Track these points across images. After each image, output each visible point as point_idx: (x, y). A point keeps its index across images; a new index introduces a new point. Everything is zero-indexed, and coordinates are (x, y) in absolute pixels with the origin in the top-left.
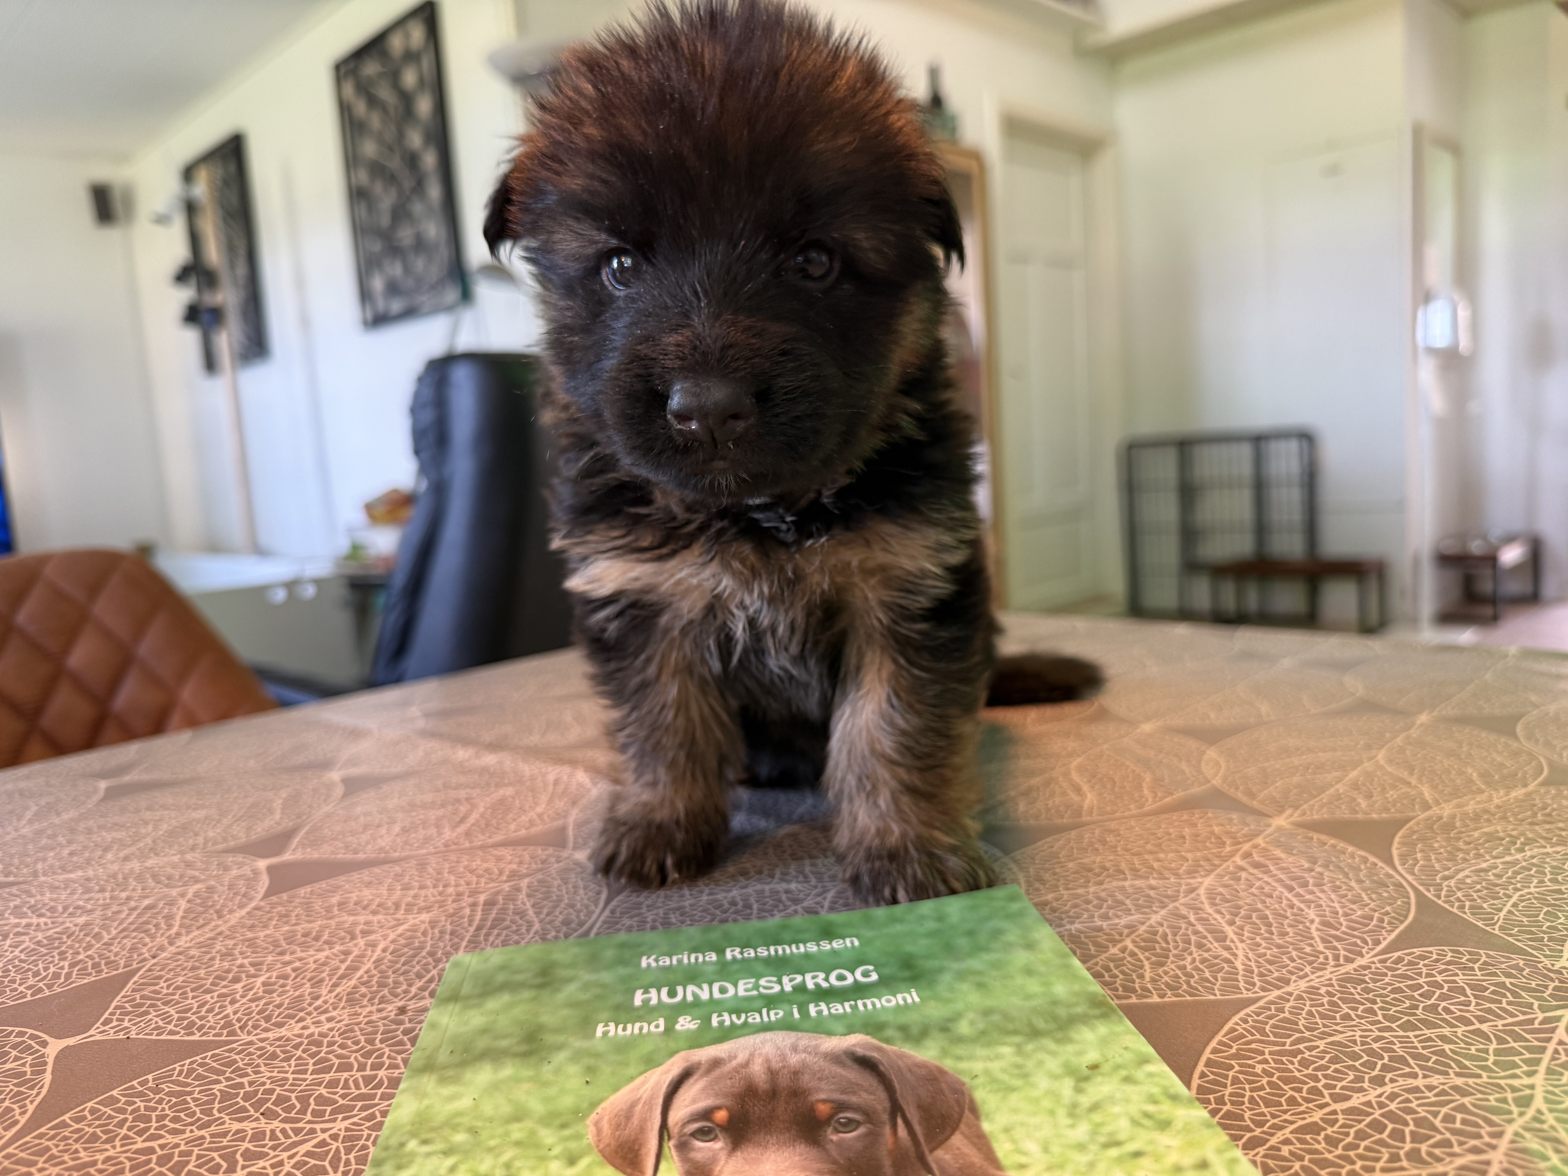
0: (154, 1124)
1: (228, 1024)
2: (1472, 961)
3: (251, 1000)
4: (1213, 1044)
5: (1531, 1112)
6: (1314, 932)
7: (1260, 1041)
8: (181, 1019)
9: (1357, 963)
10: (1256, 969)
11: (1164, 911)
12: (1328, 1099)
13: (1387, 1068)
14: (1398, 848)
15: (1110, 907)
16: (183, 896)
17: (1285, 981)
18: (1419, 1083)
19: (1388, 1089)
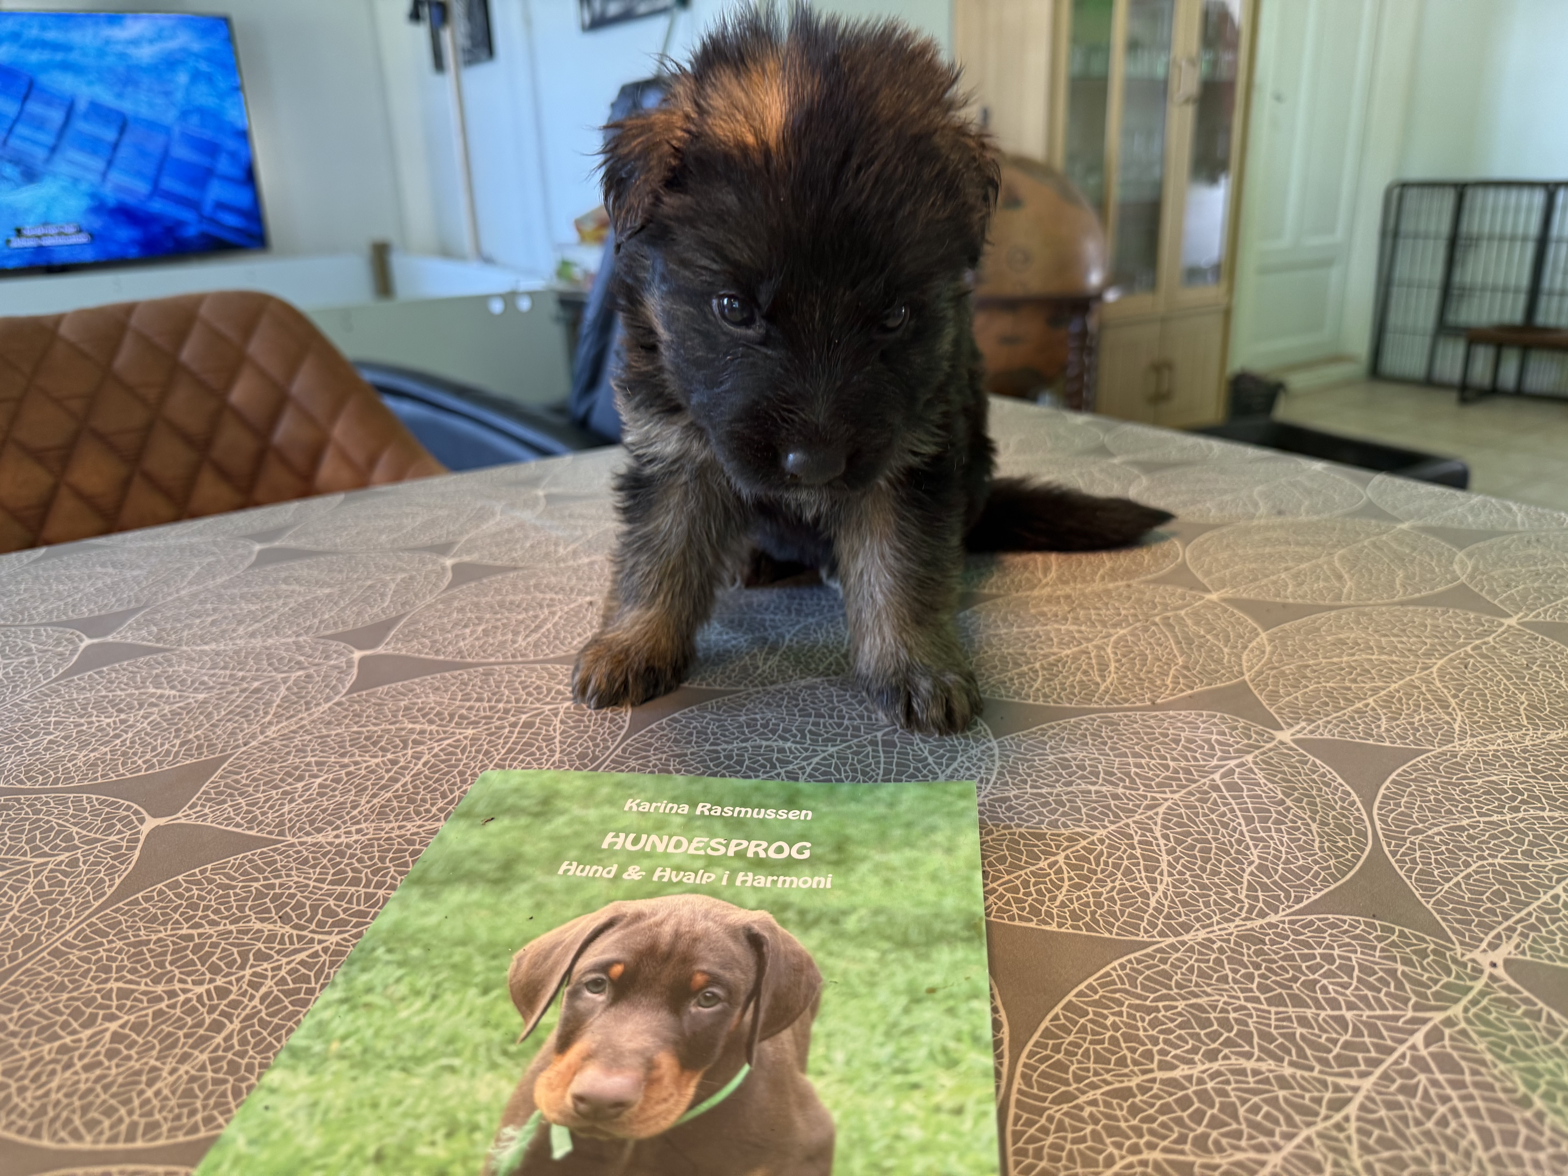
0: (200, 913)
1: (281, 823)
2: (1379, 939)
3: (305, 802)
4: (1082, 987)
5: (1338, 1117)
6: (1246, 876)
7: (1126, 992)
8: (248, 812)
9: (1267, 920)
10: (1166, 910)
11: (1113, 827)
12: (1155, 1066)
13: (1228, 1043)
14: (1388, 788)
15: (1064, 814)
16: (285, 683)
17: (1187, 928)
18: (1249, 1065)
19: (1215, 1066)
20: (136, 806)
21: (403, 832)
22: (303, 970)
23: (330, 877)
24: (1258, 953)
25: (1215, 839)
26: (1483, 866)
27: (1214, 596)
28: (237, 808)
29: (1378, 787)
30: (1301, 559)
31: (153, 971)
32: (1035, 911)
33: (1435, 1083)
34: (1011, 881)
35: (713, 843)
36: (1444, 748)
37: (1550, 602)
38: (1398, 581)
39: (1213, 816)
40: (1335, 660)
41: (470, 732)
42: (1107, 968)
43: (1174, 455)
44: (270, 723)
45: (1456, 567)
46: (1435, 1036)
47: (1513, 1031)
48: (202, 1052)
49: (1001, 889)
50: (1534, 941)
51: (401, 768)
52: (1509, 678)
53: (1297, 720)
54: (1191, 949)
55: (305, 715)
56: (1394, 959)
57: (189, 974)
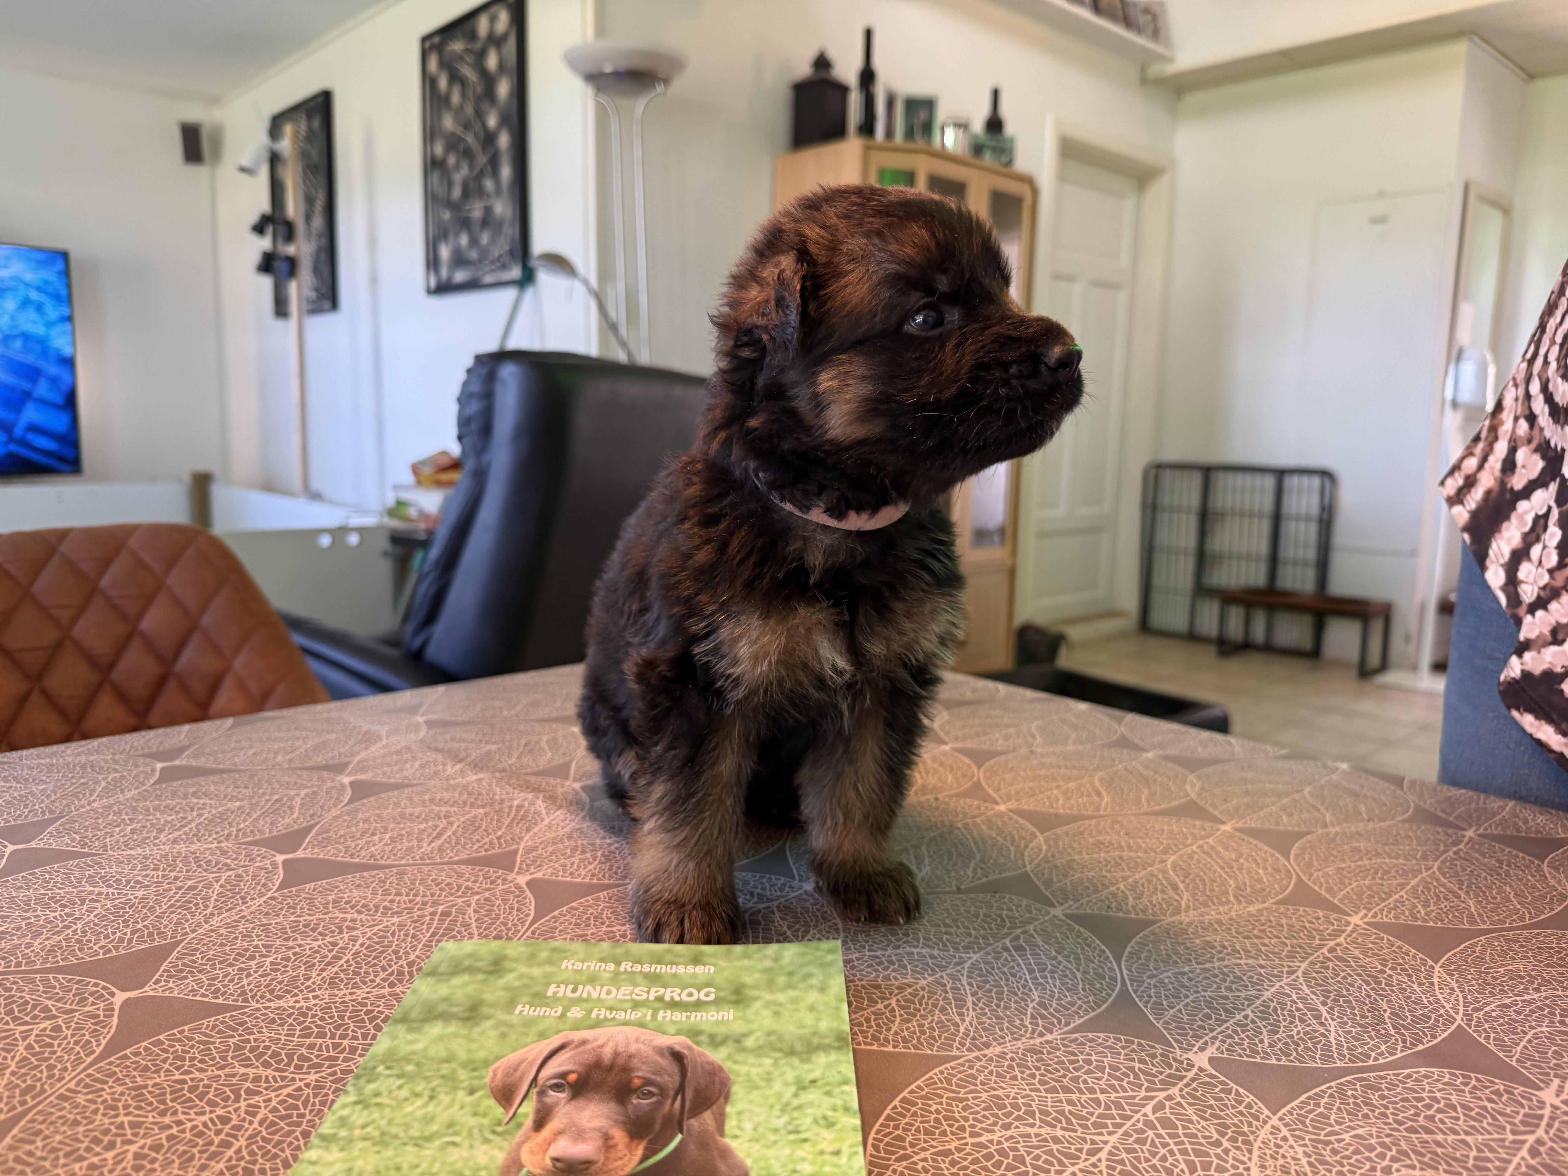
0: (187, 1063)
1: (244, 993)
3: (261, 976)
4: (913, 1087)
5: (1093, 1159)
6: (1030, 1010)
7: (945, 1089)
8: (211, 985)
9: (1046, 1038)
10: (972, 1034)
11: (931, 978)
12: (967, 1135)
13: (1018, 1118)
14: (1133, 947)
15: (894, 970)
16: (217, 881)
17: (987, 1045)
18: (1032, 1131)
19: (1009, 1133)
20: (103, 983)
21: (354, 997)
22: (291, 1101)
23: (298, 1033)
24: (1038, 1060)
25: (1007, 985)
26: (1197, 997)
27: (1003, 808)
28: (200, 983)
29: (1126, 946)
30: (1069, 780)
31: (157, 1108)
32: (875, 1038)
33: (1159, 1136)
35: (637, 991)
36: (1174, 918)
37: (1256, 812)
38: (1143, 797)
39: (1005, 968)
41: (395, 920)
42: (931, 1074)
45: (1188, 787)
46: (1159, 1107)
47: (1212, 1102)
48: (218, 1162)
50: (1230, 1045)
51: (342, 948)
52: (1222, 868)
53: (1066, 900)
54: (991, 1059)
55: (243, 907)
56: (1133, 1060)
57: (190, 1108)
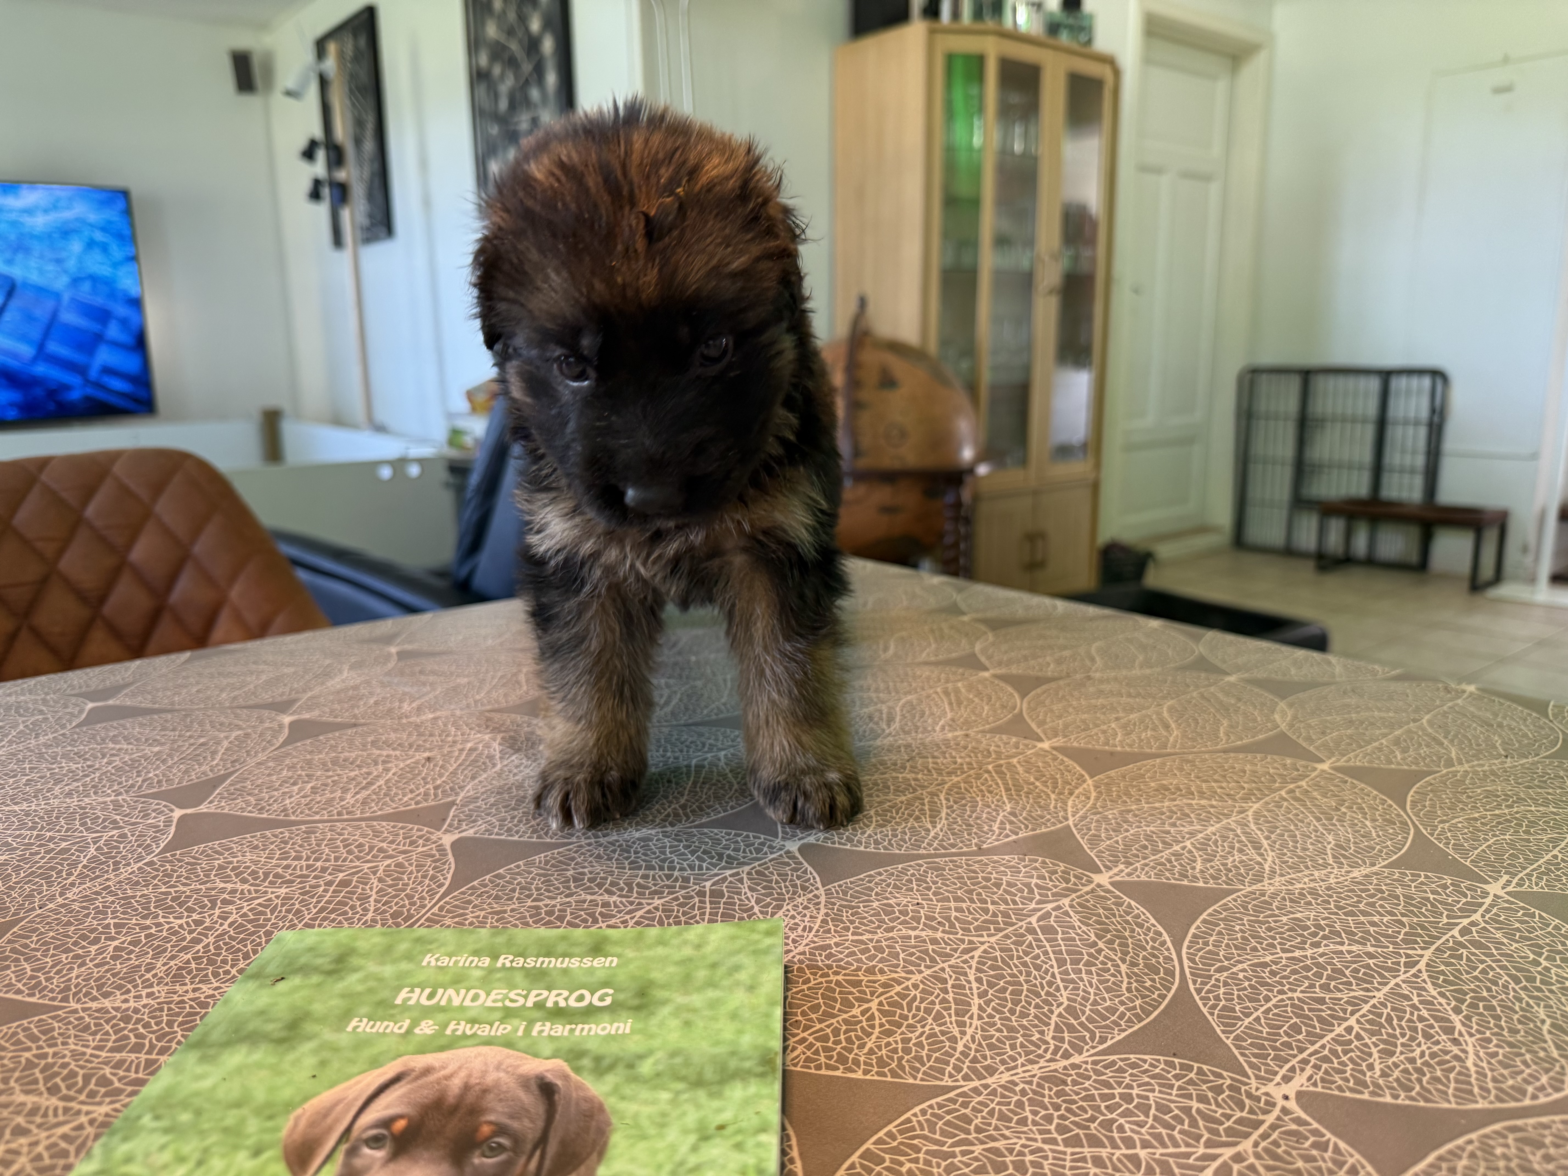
1: (67, 989)
2: (1177, 1077)
3: (96, 966)
4: (881, 1134)
6: (1054, 1018)
7: (925, 1137)
8: (32, 978)
9: (1072, 1060)
10: (973, 1053)
11: (929, 972)
14: (1198, 927)
15: (882, 960)
16: (95, 843)
17: (991, 1071)
22: (63, 1145)
23: (110, 1044)
24: (1058, 1094)
25: (1027, 982)
26: (1282, 1000)
27: (1046, 745)
28: (20, 974)
29: (1189, 926)
30: (1132, 710)
32: (842, 1059)
34: (821, 1030)
35: (512, 995)
36: (1254, 887)
37: (1361, 747)
38: (1222, 730)
39: (1027, 959)
40: (1157, 805)
41: (283, 891)
42: (908, 1115)
43: (1020, 613)
44: (72, 885)
45: (1277, 717)
46: (1224, 1172)
47: (1300, 1164)
49: (811, 1039)
50: (1326, 1072)
51: (206, 928)
52: (1319, 819)
53: (1116, 863)
54: (994, 1093)
55: (111, 876)
56: (1190, 1097)
